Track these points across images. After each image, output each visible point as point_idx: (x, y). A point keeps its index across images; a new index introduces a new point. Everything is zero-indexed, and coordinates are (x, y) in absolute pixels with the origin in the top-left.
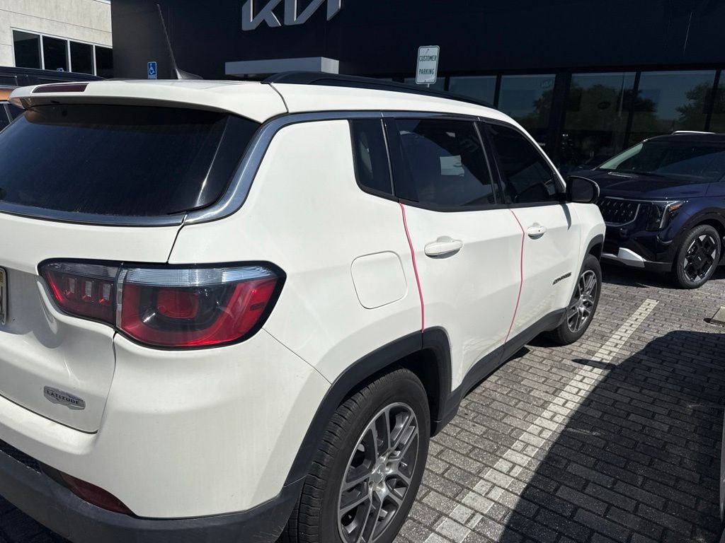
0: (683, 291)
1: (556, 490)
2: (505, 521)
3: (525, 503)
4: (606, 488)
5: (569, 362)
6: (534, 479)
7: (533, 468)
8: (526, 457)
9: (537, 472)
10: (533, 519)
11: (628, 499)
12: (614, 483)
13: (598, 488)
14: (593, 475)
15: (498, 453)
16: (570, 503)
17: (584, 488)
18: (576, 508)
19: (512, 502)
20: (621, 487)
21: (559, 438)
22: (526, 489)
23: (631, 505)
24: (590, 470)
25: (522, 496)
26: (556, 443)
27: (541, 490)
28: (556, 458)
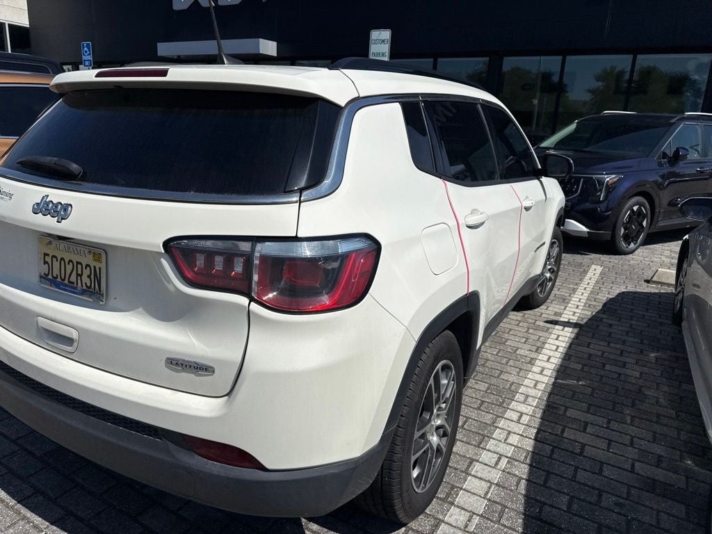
0: (621, 257)
1: (563, 432)
2: (528, 461)
3: (540, 445)
4: (603, 427)
5: (542, 324)
6: (541, 424)
7: (539, 415)
8: (529, 407)
9: (542, 418)
10: (550, 457)
11: (623, 435)
12: (609, 422)
13: (597, 427)
14: (590, 418)
15: (504, 405)
16: (578, 442)
17: (585, 429)
18: (583, 446)
19: (529, 445)
20: (614, 425)
21: (552, 389)
22: (537, 433)
23: (627, 440)
24: (585, 414)
25: (536, 439)
26: (550, 394)
27: (550, 433)
28: (555, 405)
